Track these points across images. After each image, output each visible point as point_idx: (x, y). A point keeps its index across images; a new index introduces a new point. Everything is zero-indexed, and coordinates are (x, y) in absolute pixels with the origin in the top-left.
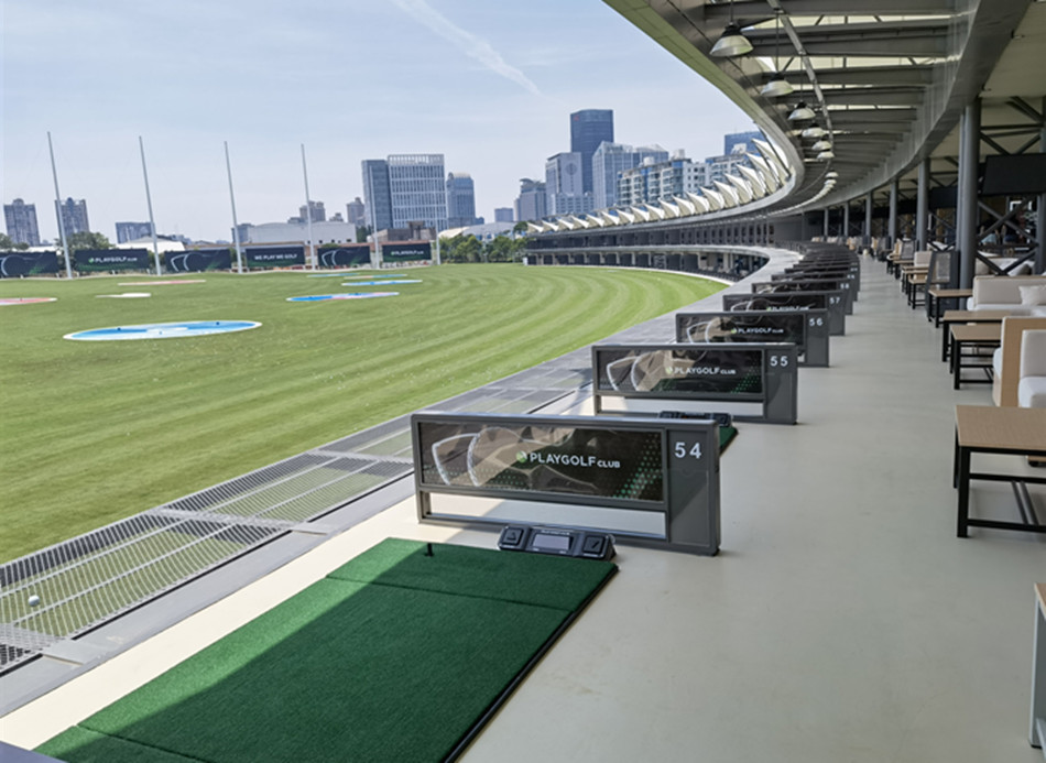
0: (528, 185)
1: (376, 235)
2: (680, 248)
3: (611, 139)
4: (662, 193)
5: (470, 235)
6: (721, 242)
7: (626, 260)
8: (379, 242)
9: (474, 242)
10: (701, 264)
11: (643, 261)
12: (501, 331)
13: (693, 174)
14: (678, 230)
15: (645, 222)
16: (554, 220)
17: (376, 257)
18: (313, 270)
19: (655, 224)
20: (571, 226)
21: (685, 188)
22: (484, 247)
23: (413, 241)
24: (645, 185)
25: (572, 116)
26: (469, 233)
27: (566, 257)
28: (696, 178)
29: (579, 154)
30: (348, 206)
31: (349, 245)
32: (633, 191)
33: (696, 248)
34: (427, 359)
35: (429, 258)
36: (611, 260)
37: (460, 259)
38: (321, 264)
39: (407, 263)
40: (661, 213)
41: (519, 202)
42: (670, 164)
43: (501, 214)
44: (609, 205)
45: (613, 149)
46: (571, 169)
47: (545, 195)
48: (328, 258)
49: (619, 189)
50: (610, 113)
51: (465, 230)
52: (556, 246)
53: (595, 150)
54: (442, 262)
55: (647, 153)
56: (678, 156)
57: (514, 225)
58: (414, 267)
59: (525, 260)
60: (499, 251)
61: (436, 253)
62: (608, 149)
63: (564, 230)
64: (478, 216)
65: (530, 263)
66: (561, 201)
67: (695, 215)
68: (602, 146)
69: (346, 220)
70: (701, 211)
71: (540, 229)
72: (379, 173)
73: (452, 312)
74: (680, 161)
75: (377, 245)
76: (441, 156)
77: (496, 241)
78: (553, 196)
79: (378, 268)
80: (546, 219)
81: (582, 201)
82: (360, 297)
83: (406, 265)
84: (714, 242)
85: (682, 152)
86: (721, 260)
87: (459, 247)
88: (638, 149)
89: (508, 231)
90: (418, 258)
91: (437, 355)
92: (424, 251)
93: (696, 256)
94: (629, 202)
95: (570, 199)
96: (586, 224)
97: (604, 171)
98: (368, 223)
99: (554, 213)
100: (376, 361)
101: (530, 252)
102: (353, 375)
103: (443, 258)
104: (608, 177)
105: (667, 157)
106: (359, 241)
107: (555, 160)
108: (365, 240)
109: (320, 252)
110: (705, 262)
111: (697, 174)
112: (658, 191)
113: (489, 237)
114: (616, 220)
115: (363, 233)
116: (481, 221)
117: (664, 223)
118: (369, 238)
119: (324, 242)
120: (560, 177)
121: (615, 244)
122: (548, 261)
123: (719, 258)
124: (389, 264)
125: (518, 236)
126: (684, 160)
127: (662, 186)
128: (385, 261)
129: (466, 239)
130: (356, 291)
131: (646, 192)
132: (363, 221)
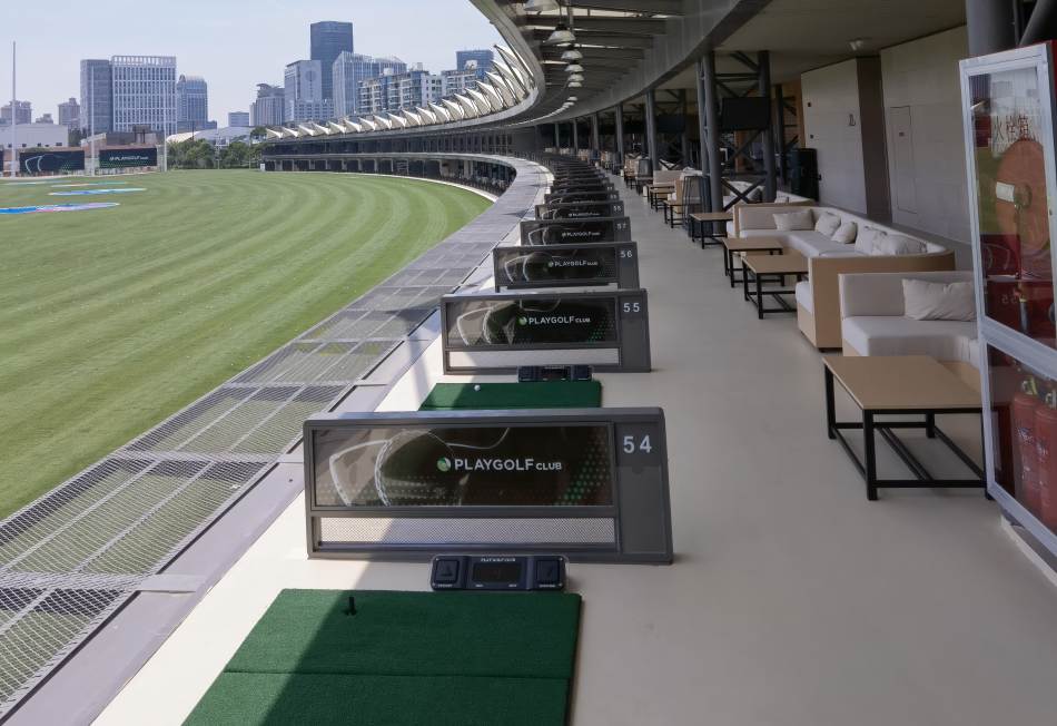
0: (265, 90)
1: (93, 139)
2: (423, 155)
3: (350, 48)
4: (402, 102)
5: (201, 140)
6: (462, 150)
7: (368, 167)
8: (96, 147)
9: (207, 147)
10: (443, 171)
11: (385, 168)
12: (242, 245)
13: (431, 85)
14: (420, 138)
15: (387, 129)
16: (293, 126)
17: (92, 163)
18: (13, 177)
19: (397, 132)
20: (311, 132)
21: (424, 98)
22: (218, 153)
23: (138, 146)
24: (386, 94)
25: (312, 26)
26: (200, 137)
27: (307, 163)
28: (433, 88)
29: (318, 63)
30: (60, 106)
31: (59, 149)
32: (373, 99)
33: (438, 155)
34: (157, 280)
35: (155, 164)
36: (353, 167)
37: (190, 164)
38: (23, 171)
39: (128, 169)
40: (402, 121)
41: (255, 107)
42: (409, 75)
43: (235, 118)
44: (349, 112)
45: (352, 58)
46: (311, 76)
47: (283, 100)
48: (33, 165)
49: (360, 97)
50: (350, 25)
51: (197, 135)
52: (296, 152)
53: (335, 59)
54: (169, 168)
55: (386, 64)
56: (416, 68)
57: (251, 130)
58: (135, 172)
59: (263, 166)
60: (233, 157)
61: (162, 159)
62: (348, 59)
63: (305, 136)
64: (210, 120)
65: (267, 169)
66: (300, 108)
67: (436, 124)
68: (342, 56)
69: (56, 122)
70: (442, 121)
71: (279, 135)
72: (100, 74)
73: (183, 224)
74: (418, 73)
75: (93, 149)
76: (173, 59)
77: (231, 146)
78: (292, 102)
79: (93, 175)
80: (285, 124)
81: (321, 107)
82: (72, 208)
83: (128, 172)
84: (455, 150)
85: (420, 64)
86: (461, 167)
87: (190, 152)
88: (377, 60)
89: (245, 136)
90: (141, 164)
91: (169, 276)
92: (149, 157)
93: (438, 163)
94: (369, 109)
95: (309, 105)
96: (327, 131)
97: (344, 80)
98: (83, 125)
99: (292, 119)
100: (96, 284)
101: (268, 158)
102: (66, 303)
103: (170, 163)
104: (348, 85)
105: (405, 68)
106: (71, 144)
107: (295, 67)
108: (78, 145)
109: (23, 157)
110: (446, 168)
111: (434, 85)
112: (398, 100)
113: (223, 142)
114: (358, 127)
115: (76, 136)
116: (214, 125)
117: (405, 131)
118: (83, 141)
119: (28, 147)
120: (299, 84)
121: (356, 151)
122: (287, 167)
123: (460, 164)
124: (106, 171)
125: (255, 142)
126: (422, 72)
127: (402, 95)
128: (102, 167)
129: (197, 144)
130: (67, 202)
131: (386, 100)
132: (77, 123)
